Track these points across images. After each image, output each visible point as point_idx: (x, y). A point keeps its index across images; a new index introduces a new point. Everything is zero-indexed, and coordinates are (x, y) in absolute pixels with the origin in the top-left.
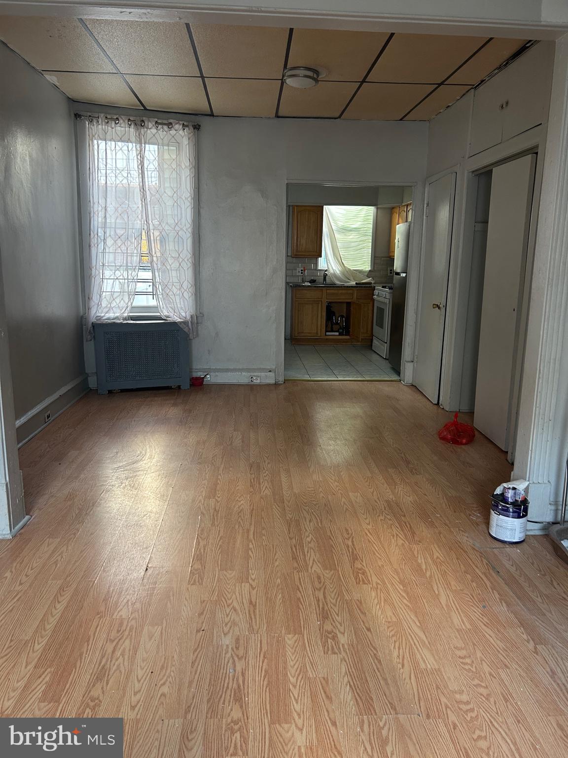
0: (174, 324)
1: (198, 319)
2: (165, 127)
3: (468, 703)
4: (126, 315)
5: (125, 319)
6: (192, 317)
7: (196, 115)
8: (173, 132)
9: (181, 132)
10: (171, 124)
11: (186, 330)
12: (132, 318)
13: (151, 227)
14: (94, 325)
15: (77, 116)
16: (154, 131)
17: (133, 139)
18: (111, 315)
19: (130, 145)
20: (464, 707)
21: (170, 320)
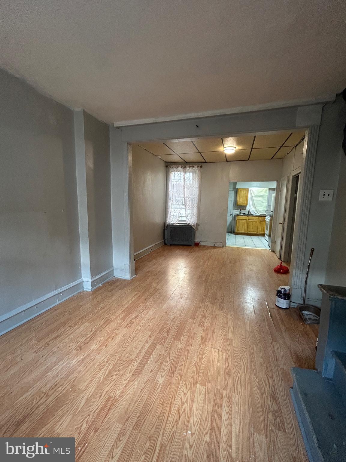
0: (191, 226)
1: (198, 225)
2: (192, 167)
3: (237, 351)
4: (177, 223)
5: (177, 224)
6: (196, 224)
7: (201, 163)
8: (194, 168)
9: (196, 168)
10: (193, 166)
11: (194, 228)
12: (179, 224)
13: (186, 197)
14: (168, 225)
15: (167, 166)
16: (188, 169)
17: (182, 171)
18: (173, 222)
19: (181, 173)
20: (235, 352)
21: (189, 225)
